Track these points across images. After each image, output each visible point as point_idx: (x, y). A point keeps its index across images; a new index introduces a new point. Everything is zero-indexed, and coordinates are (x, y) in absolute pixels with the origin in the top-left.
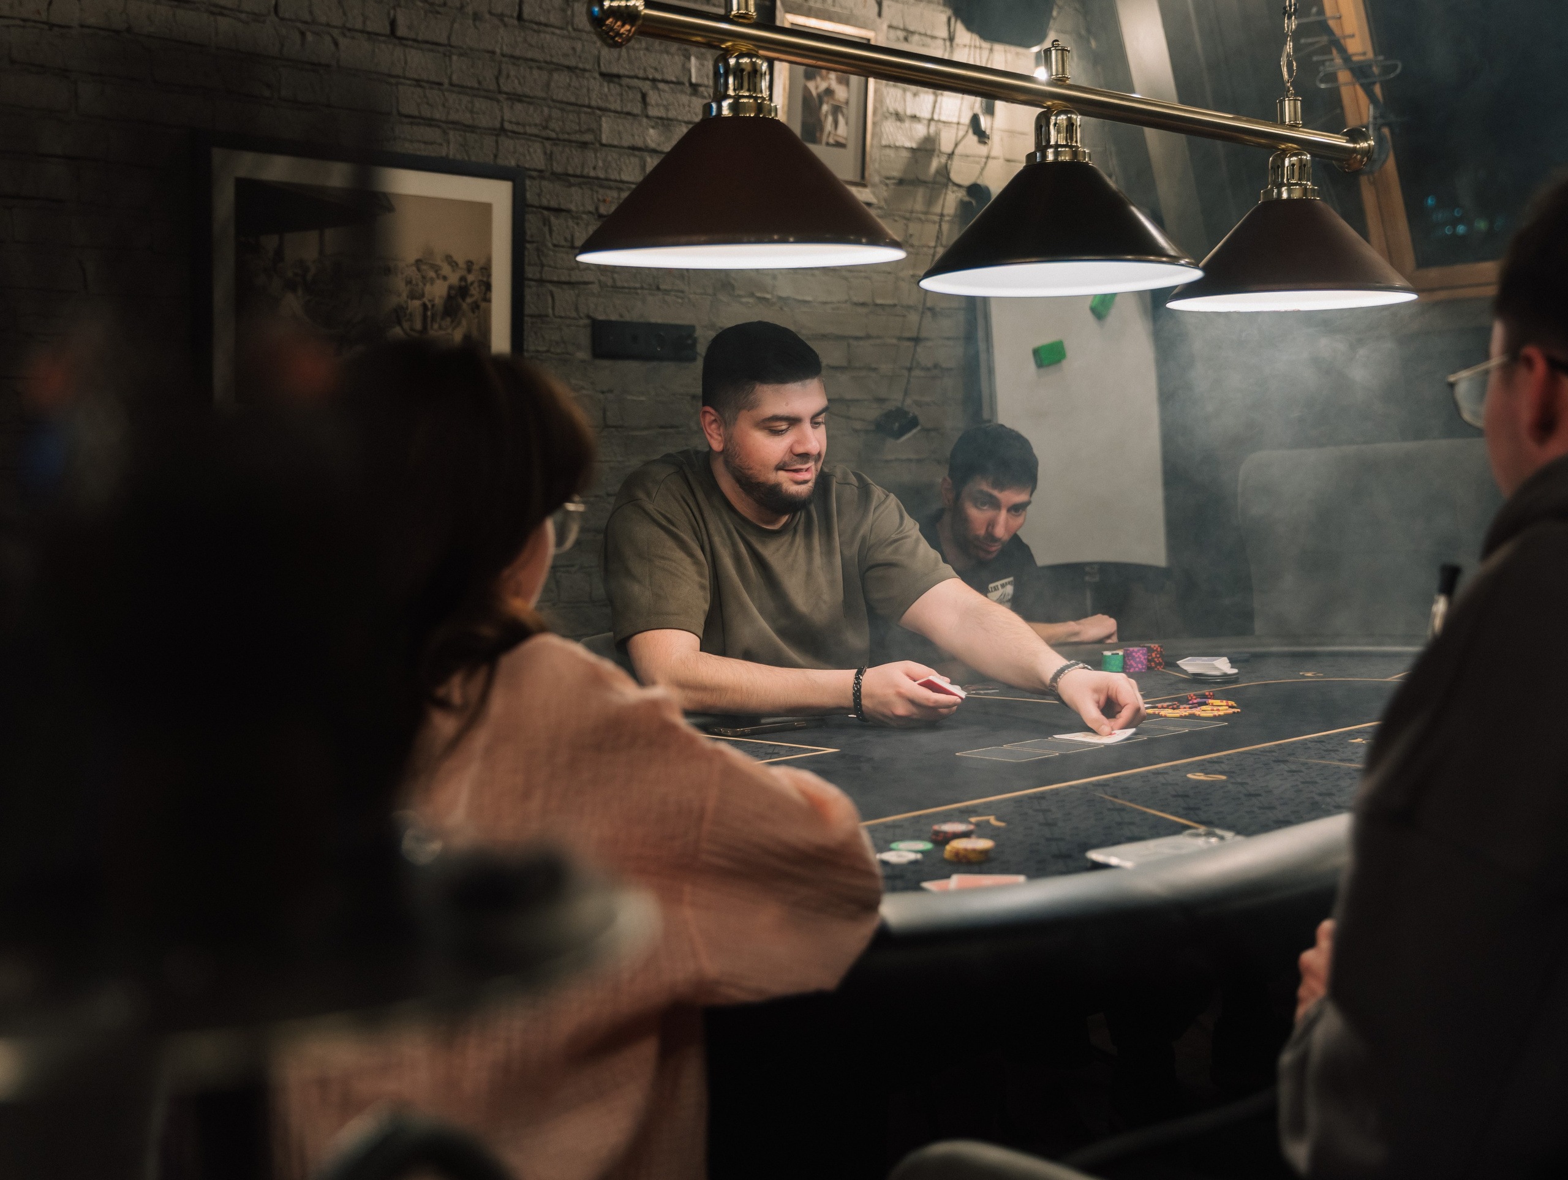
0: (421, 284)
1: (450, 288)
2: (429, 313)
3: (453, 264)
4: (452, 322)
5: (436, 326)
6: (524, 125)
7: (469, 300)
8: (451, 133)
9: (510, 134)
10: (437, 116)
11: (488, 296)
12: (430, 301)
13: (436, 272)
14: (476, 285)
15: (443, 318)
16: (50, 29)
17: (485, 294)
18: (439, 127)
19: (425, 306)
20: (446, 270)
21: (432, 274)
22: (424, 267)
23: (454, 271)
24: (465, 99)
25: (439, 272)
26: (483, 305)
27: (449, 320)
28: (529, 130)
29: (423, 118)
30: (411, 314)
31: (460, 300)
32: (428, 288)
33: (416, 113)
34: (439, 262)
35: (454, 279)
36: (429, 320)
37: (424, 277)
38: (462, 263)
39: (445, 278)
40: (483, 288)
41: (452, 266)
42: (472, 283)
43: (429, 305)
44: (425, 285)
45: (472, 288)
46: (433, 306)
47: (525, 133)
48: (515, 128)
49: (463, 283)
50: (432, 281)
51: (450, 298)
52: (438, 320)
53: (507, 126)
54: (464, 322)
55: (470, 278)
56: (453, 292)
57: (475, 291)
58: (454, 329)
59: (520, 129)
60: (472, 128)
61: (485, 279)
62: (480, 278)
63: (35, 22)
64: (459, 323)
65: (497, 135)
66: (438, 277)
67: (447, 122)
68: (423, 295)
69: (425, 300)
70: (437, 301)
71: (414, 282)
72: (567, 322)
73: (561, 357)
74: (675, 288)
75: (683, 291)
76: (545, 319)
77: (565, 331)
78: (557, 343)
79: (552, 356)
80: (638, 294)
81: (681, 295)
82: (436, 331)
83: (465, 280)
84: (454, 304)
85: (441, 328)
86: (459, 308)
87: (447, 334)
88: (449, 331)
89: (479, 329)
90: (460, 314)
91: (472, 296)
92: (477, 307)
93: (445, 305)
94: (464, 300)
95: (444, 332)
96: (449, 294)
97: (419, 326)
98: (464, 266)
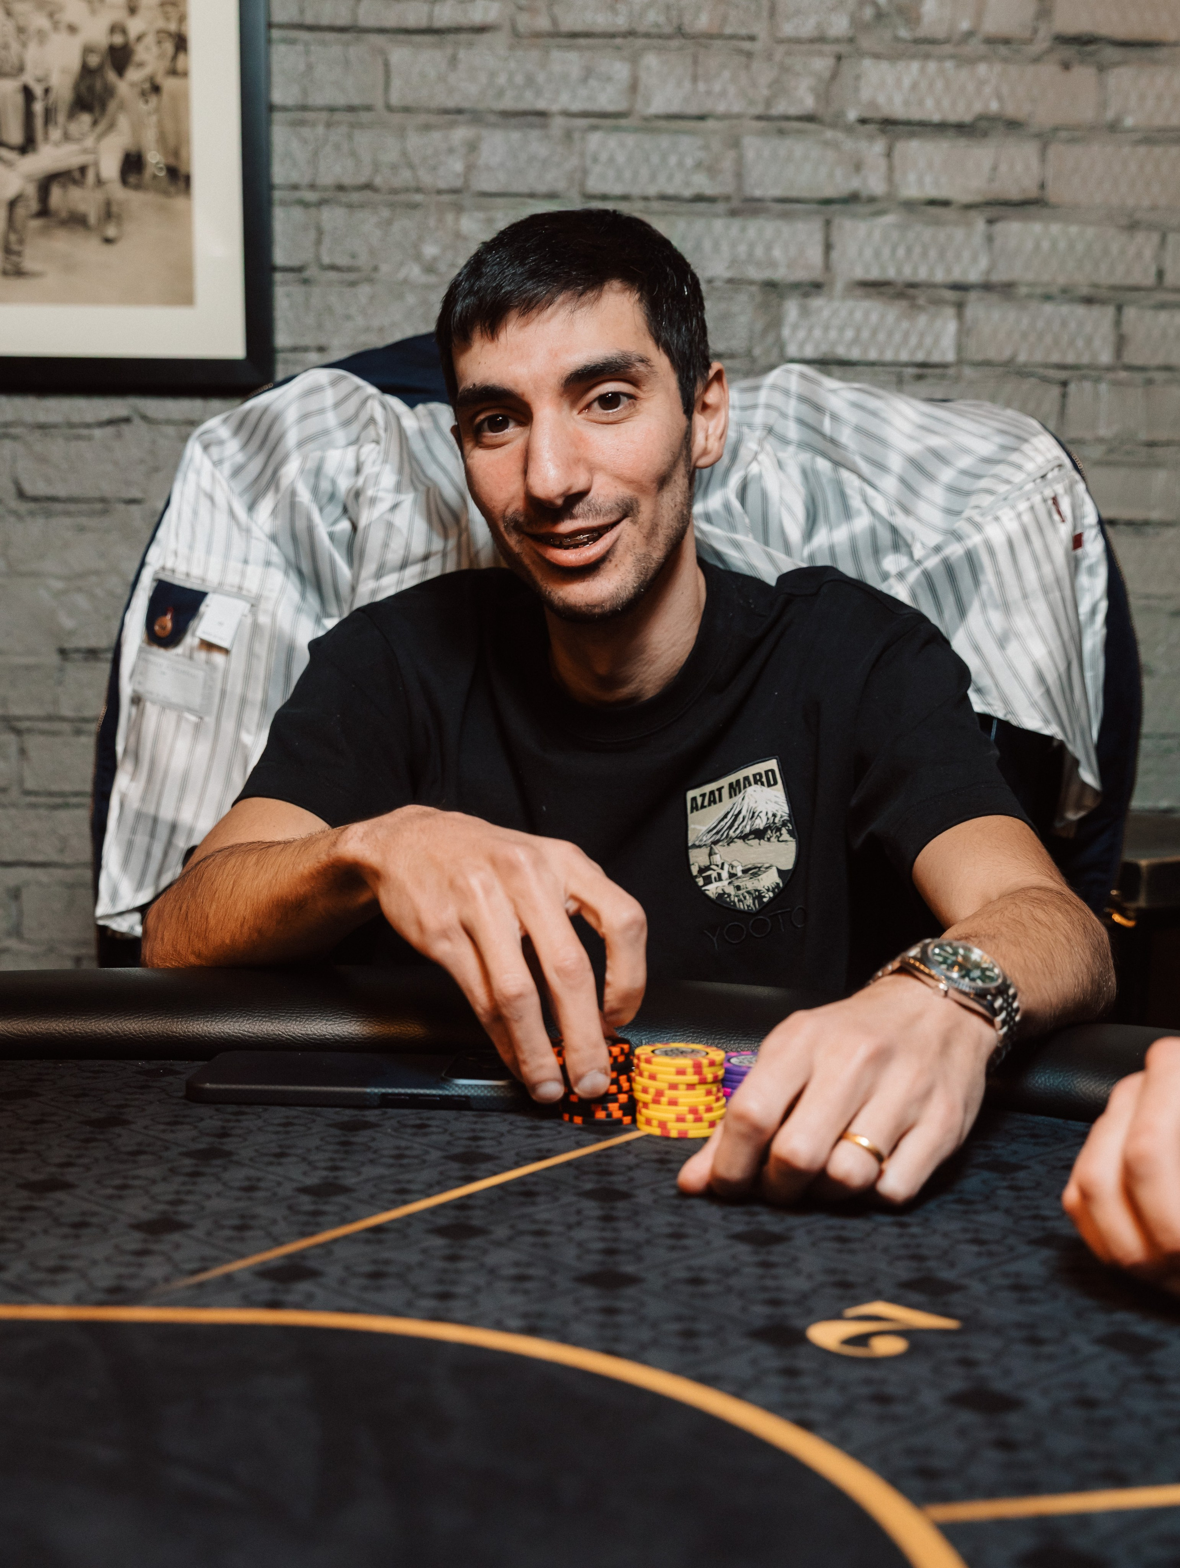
0: (15, 46)
1: (88, 50)
2: (38, 107)
4: (95, 123)
5: (56, 134)
7: (134, 75)
11: (180, 64)
12: (39, 80)
13: (51, 15)
14: (150, 40)
15: (71, 115)
17: (174, 58)
19: (28, 94)
25: (57, 16)
26: (169, 84)
27: (86, 119)
31: (111, 76)
32: (32, 54)
36: (39, 122)
37: (21, 30)
39: (72, 29)
40: (169, 47)
42: (139, 38)
43: (38, 90)
44: (24, 45)
46: (47, 91)
49: (118, 40)
50: (42, 36)
51: (87, 72)
52: (61, 118)
54: (123, 122)
55: (135, 26)
56: (94, 60)
57: (149, 55)
58: (100, 137)
61: (173, 27)
62: (161, 24)
64: (112, 126)
66: (56, 26)
68: (21, 69)
69: (28, 78)
72: (422, 118)
73: (402, 197)
74: (728, 30)
75: (752, 38)
76: (365, 117)
77: (414, 141)
78: (394, 167)
79: (376, 197)
80: (618, 48)
81: (747, 45)
82: (57, 144)
83: (124, 31)
84: (98, 85)
85: (67, 137)
86: (109, 92)
87: (85, 151)
88: (89, 142)
89: (162, 138)
90: (112, 106)
91: (141, 65)
92: (156, 89)
93: (77, 87)
94: (121, 75)
95: (75, 147)
96: (84, 63)
97: (15, 136)
98: (120, 2)
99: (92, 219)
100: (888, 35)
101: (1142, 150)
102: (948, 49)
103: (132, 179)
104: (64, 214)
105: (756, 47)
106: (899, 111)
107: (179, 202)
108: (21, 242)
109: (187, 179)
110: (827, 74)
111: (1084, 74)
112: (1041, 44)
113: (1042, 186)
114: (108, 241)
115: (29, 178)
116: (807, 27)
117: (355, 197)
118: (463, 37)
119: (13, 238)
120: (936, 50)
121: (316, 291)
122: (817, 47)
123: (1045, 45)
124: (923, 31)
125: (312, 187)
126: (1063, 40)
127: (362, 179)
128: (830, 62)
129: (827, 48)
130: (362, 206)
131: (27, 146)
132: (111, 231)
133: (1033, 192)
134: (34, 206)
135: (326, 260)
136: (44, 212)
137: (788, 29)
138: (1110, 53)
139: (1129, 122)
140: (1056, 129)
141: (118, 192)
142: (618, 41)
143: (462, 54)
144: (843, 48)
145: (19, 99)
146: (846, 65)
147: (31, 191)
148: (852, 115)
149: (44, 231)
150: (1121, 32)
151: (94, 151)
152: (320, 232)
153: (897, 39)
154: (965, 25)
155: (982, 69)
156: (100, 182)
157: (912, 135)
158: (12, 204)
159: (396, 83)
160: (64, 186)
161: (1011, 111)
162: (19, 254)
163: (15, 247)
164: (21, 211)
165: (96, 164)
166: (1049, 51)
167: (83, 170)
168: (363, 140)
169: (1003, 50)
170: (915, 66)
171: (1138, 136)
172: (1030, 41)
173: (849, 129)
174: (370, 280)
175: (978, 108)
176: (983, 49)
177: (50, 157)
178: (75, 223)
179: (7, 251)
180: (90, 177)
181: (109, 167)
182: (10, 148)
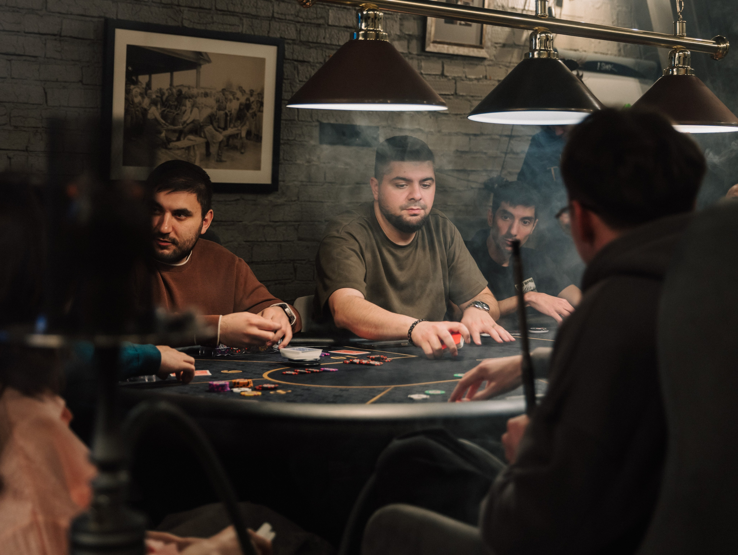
0: (224, 102)
1: (241, 104)
2: (228, 118)
3: (243, 91)
4: (241, 123)
5: (232, 125)
6: (285, 15)
8: (245, 20)
9: (277, 20)
10: (237, 10)
12: (229, 111)
13: (233, 95)
14: (255, 103)
15: (236, 121)
17: (260, 108)
18: (238, 16)
19: (226, 114)
20: (239, 94)
21: (231, 97)
22: (226, 93)
23: (243, 95)
25: (235, 96)
26: (258, 114)
27: (239, 122)
28: (288, 17)
29: (230, 12)
30: (218, 119)
31: (246, 111)
32: (228, 104)
33: (226, 9)
34: (235, 90)
35: (243, 100)
36: (228, 122)
37: (226, 99)
38: (247, 91)
39: (238, 99)
40: (259, 105)
41: (242, 93)
42: (253, 102)
43: (229, 114)
44: (227, 102)
45: (252, 105)
46: (231, 114)
47: (286, 19)
48: (280, 16)
49: (248, 102)
50: (231, 101)
51: (240, 110)
52: (233, 122)
53: (276, 15)
54: (248, 123)
55: (252, 99)
57: (254, 106)
58: (242, 127)
59: (283, 17)
60: (256, 17)
61: (260, 100)
62: (257, 99)
64: (245, 124)
65: (270, 21)
66: (234, 99)
67: (242, 14)
68: (225, 108)
69: (227, 111)
70: (233, 111)
71: (221, 101)
82: (232, 128)
83: (249, 100)
84: (243, 114)
85: (235, 126)
86: (245, 115)
87: (238, 130)
88: (239, 128)
89: (256, 127)
90: (245, 119)
92: (255, 115)
93: (237, 113)
94: (248, 111)
95: (236, 129)
96: (240, 108)
97: (222, 125)
98: (249, 93)
99: (239, 147)
103: (248, 138)
104: (232, 146)
108: (222, 153)
114: (242, 153)
115: (225, 136)
119: (220, 152)
131: (225, 129)
132: (243, 151)
134: (226, 143)
136: (227, 145)
141: (245, 141)
145: (224, 116)
147: (225, 139)
151: (240, 130)
152: (284, 151)
156: (241, 138)
158: (221, 143)
160: (233, 139)
162: (221, 156)
163: (220, 154)
164: (222, 145)
165: (241, 133)
167: (237, 134)
177: (230, 131)
178: (235, 148)
179: (218, 155)
180: (239, 136)
181: (244, 134)
182: (221, 128)
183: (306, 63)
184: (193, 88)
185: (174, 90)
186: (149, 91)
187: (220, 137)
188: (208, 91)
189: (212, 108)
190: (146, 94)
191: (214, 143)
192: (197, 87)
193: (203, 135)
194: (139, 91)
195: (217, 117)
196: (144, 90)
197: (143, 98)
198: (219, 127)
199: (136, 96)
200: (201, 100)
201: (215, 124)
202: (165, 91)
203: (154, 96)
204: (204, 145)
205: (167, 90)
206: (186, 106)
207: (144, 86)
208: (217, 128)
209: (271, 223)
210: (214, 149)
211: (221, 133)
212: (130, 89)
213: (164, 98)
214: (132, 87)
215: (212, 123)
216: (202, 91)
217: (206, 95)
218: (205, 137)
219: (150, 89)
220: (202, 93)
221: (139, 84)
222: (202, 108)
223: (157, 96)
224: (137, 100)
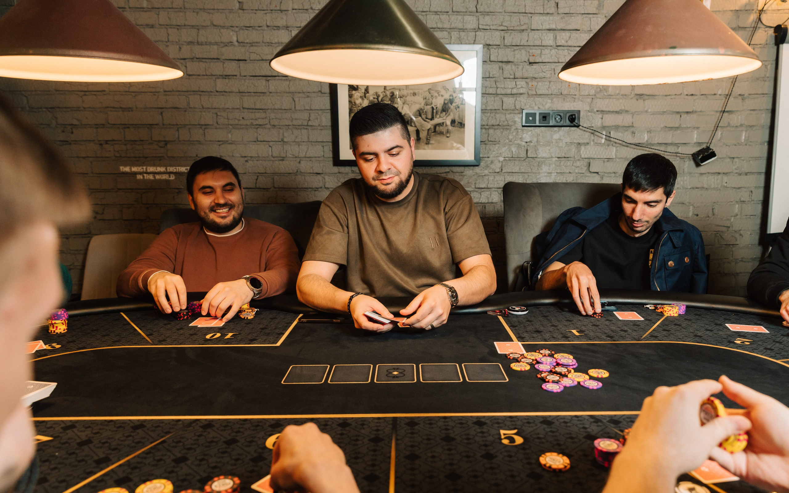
0: (431, 99)
1: (445, 100)
2: (435, 111)
4: (446, 114)
5: (438, 116)
6: (490, 26)
7: (454, 104)
8: (452, 33)
9: (482, 30)
10: (445, 26)
11: (463, 102)
12: (435, 106)
13: (438, 93)
15: (441, 113)
16: (282, 12)
18: (446, 31)
19: (433, 108)
20: (443, 92)
21: (437, 95)
22: (432, 92)
23: (446, 93)
24: (460, 18)
25: (440, 93)
27: (444, 113)
28: (492, 27)
29: (439, 28)
30: (426, 112)
31: (450, 105)
32: (434, 101)
33: (436, 27)
34: (439, 89)
36: (435, 114)
37: (432, 96)
39: (442, 96)
41: (446, 90)
42: (455, 97)
43: (435, 108)
45: (456, 99)
46: (437, 108)
47: (490, 29)
48: (485, 27)
49: (451, 98)
50: (436, 97)
51: (445, 104)
52: (439, 113)
53: (481, 27)
54: (452, 114)
55: (455, 95)
56: (446, 102)
58: (447, 117)
59: (487, 27)
60: (463, 30)
63: (275, 10)
64: (449, 115)
65: (475, 32)
66: (439, 96)
67: (450, 29)
69: (433, 105)
70: (438, 106)
71: (427, 98)
72: (509, 112)
73: (505, 127)
74: (571, 94)
75: (575, 95)
76: (498, 111)
77: (508, 116)
78: (504, 122)
79: (500, 127)
80: (549, 97)
81: (574, 96)
82: (438, 118)
83: (453, 96)
84: (447, 107)
85: (440, 117)
86: (449, 108)
88: (445, 118)
89: (459, 117)
90: (450, 110)
91: (456, 102)
92: (459, 107)
93: (442, 107)
94: (451, 105)
95: (442, 119)
96: (444, 103)
97: (430, 117)
98: (452, 90)
99: (444, 133)
100: (602, 94)
101: (652, 116)
102: (614, 97)
103: (453, 125)
104: (439, 132)
105: (576, 97)
106: (604, 109)
107: (462, 129)
108: (430, 137)
109: (464, 125)
110: (590, 102)
111: (641, 101)
112: (632, 96)
113: (633, 123)
114: (447, 137)
116: (587, 93)
117: (496, 127)
118: (518, 95)
119: (428, 137)
120: (612, 97)
121: (488, 146)
122: (588, 97)
123: (633, 96)
124: (609, 94)
125: (487, 125)
126: (637, 95)
127: (497, 123)
128: (591, 99)
129: (590, 97)
130: (497, 129)
131: (432, 119)
132: (448, 135)
133: (631, 124)
134: (433, 130)
135: (490, 140)
136: (435, 131)
137: (582, 93)
138: (646, 97)
139: (649, 111)
140: (635, 112)
141: (450, 128)
142: (549, 96)
143: (518, 99)
144: (593, 97)
145: (431, 109)
146: (594, 100)
147: (432, 127)
148: (595, 110)
149: (435, 135)
150: (648, 93)
151: (445, 120)
152: (488, 134)
153: (604, 95)
154: (617, 92)
155: (621, 101)
156: (446, 125)
157: (607, 114)
158: (428, 130)
159: (504, 105)
160: (439, 127)
161: (626, 109)
162: (429, 140)
164: (430, 131)
165: (446, 122)
166: (634, 97)
167: (443, 123)
168: (497, 116)
169: (625, 97)
170: (608, 100)
171: (651, 113)
172: (630, 95)
173: (594, 113)
174: (499, 144)
175: (620, 108)
176: (621, 97)
177: (437, 121)
178: (441, 133)
179: (427, 139)
180: (445, 125)
181: (448, 123)
182: (429, 119)
183: (510, 63)
184: (403, 90)
185: (388, 93)
186: (367, 95)
187: (429, 125)
188: (416, 91)
189: (420, 104)
190: (365, 97)
191: (423, 130)
192: (406, 89)
193: (413, 125)
194: (359, 95)
195: (424, 111)
196: (363, 94)
197: (363, 99)
198: (427, 118)
199: (357, 99)
200: (410, 99)
201: (424, 116)
202: (380, 93)
203: (371, 98)
204: (415, 132)
205: (382, 92)
206: (398, 104)
207: (363, 91)
208: (425, 119)
209: (477, 190)
210: (423, 135)
211: (428, 122)
212: (352, 94)
213: (380, 99)
214: (354, 92)
215: (420, 115)
216: (412, 92)
217: (414, 94)
218: (416, 126)
219: (368, 92)
220: (411, 93)
221: (359, 89)
222: (412, 104)
223: (374, 98)
224: (359, 101)
